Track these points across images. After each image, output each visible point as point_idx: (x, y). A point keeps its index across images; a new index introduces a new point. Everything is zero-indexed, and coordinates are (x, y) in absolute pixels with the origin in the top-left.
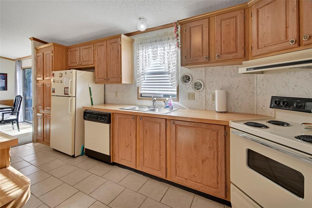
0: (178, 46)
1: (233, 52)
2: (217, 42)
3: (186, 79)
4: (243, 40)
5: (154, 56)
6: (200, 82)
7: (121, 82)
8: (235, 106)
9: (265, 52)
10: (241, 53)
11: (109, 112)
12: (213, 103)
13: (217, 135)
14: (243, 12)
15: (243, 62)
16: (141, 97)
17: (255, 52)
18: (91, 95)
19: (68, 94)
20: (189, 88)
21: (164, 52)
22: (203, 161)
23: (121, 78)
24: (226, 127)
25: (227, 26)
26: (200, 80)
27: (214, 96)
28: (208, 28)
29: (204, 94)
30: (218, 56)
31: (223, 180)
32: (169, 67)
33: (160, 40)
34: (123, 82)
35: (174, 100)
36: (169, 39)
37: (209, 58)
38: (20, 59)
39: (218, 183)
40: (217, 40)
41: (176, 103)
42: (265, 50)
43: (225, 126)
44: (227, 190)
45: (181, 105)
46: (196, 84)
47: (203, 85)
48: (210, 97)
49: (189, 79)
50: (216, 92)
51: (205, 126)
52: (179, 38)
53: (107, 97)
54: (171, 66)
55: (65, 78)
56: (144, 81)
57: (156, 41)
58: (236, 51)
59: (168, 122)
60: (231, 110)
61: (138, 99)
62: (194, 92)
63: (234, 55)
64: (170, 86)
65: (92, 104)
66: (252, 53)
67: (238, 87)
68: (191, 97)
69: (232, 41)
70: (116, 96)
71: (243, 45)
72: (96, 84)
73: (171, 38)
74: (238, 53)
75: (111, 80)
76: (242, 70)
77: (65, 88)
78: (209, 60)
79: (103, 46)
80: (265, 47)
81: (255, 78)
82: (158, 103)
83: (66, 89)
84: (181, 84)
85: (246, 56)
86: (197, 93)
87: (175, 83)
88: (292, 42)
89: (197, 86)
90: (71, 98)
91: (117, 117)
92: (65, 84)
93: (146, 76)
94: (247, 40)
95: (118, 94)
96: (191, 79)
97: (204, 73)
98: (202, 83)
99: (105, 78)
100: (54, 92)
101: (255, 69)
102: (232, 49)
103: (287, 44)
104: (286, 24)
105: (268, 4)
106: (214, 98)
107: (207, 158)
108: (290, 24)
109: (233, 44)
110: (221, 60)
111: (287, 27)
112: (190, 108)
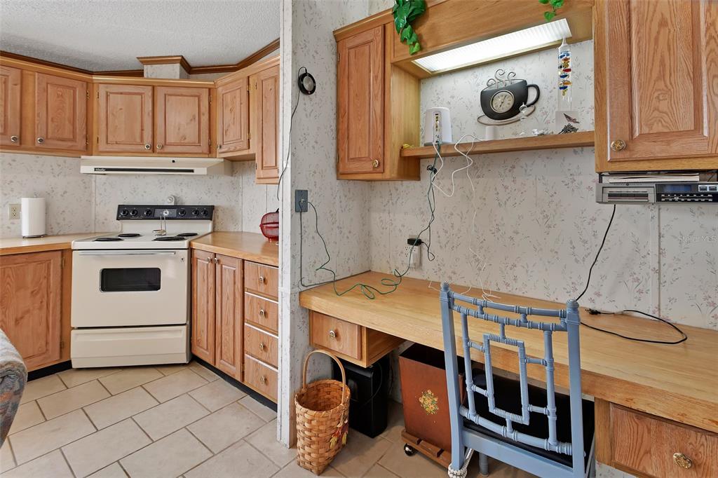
1: (69, 140)
2: (38, 116)
4: (84, 126)
8: (58, 224)
9: (117, 150)
10: (81, 143)
13: (49, 268)
14: (83, 85)
15: (83, 157)
17: (102, 146)
24: (64, 253)
25: (58, 97)
28: (19, 86)
30: (41, 140)
37: (21, 140)
39: (47, 343)
40: (38, 114)
42: (116, 148)
43: (62, 251)
44: (63, 347)
58: (74, 139)
60: (52, 232)
63: (70, 144)
66: (98, 146)
67: (65, 192)
69: (67, 122)
71: (85, 133)
74: (76, 141)
76: (86, 169)
78: (21, 144)
80: (117, 143)
81: (93, 179)
85: (88, 150)
88: (148, 147)
94: (90, 127)
101: (107, 170)
102: (67, 134)
103: (140, 147)
104: (142, 126)
105: (121, 93)
106: (15, 212)
107: (28, 311)
108: (145, 128)
109: (68, 127)
110: (45, 147)
111: (142, 130)
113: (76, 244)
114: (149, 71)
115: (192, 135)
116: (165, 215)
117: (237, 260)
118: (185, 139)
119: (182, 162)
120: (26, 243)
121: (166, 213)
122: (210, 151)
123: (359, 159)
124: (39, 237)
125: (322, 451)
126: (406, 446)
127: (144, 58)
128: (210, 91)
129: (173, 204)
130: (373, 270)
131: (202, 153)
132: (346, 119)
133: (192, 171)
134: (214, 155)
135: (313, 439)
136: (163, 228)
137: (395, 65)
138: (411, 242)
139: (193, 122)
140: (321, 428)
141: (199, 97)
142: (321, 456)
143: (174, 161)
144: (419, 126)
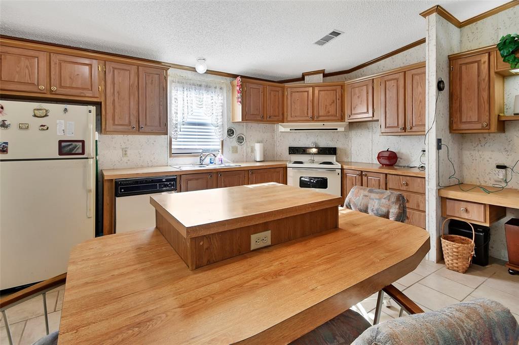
2: (268, 106)
3: (230, 132)
4: (282, 109)
5: (199, 103)
6: (243, 136)
7: (166, 133)
10: (281, 118)
12: (252, 155)
13: (279, 175)
14: (282, 90)
15: (280, 124)
20: (233, 141)
21: (212, 101)
25: (274, 96)
29: (245, 148)
42: (296, 119)
43: (283, 168)
46: (239, 138)
47: (245, 139)
48: (249, 150)
49: (233, 133)
50: (257, 145)
55: (61, 121)
58: (278, 116)
59: (246, 173)
61: (170, 156)
62: (237, 145)
63: (276, 118)
64: (216, 140)
66: (287, 118)
68: (235, 150)
69: (277, 108)
70: (125, 154)
71: (282, 112)
75: (148, 129)
77: (62, 141)
78: (263, 119)
80: (296, 117)
83: (63, 144)
84: (226, 137)
88: (310, 118)
89: (240, 140)
90: (90, 161)
92: (60, 134)
95: (129, 152)
96: (235, 133)
97: (245, 128)
99: (135, 125)
101: (296, 130)
102: (277, 113)
103: (308, 118)
104: (308, 107)
105: (298, 92)
106: (253, 150)
108: (309, 109)
109: (277, 110)
110: (270, 120)
112: (234, 162)
113: (289, 165)
114: (307, 79)
115: (332, 110)
116: (312, 152)
117: (382, 175)
118: (329, 113)
119: (329, 125)
120: (258, 164)
122: (342, 119)
123: (470, 122)
124: (262, 161)
125: (464, 263)
126: (510, 269)
128: (342, 87)
130: (465, 182)
131: (339, 120)
132: (458, 102)
133: (337, 129)
134: (343, 121)
135: (460, 256)
137: (496, 73)
138: (499, 167)
139: (333, 104)
140: (464, 252)
141: (336, 90)
142: (464, 265)
143: (324, 124)
144: (504, 102)
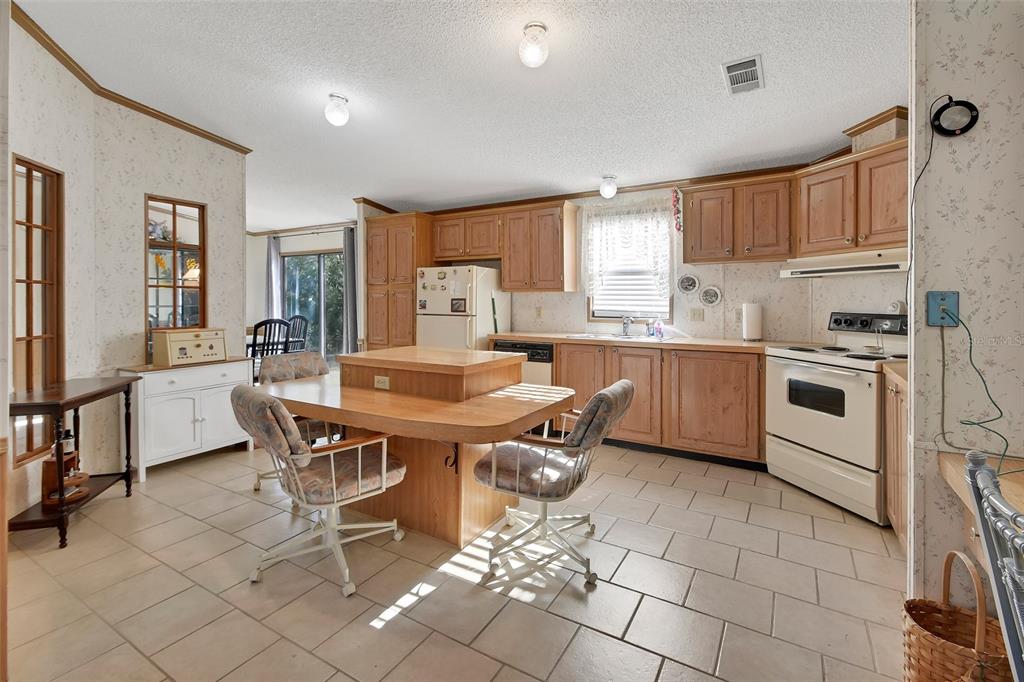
0: (679, 230)
1: (773, 245)
2: (746, 227)
3: (688, 284)
4: (788, 228)
5: (625, 240)
6: (715, 289)
7: (561, 289)
8: (776, 330)
9: (817, 249)
10: (784, 247)
11: (547, 342)
12: (738, 326)
13: (747, 369)
14: (787, 185)
15: (789, 261)
16: (593, 316)
17: (804, 246)
18: (494, 313)
19: (465, 311)
20: (694, 299)
21: (646, 234)
22: (725, 410)
23: (563, 282)
24: (761, 357)
25: (763, 204)
26: (714, 286)
27: (739, 314)
28: (731, 204)
29: (722, 312)
30: (748, 249)
31: (756, 434)
32: (656, 263)
33: (639, 211)
34: (566, 290)
35: (666, 322)
36: (655, 210)
37: (733, 251)
38: (276, 232)
39: (747, 439)
40: (746, 224)
41: (668, 327)
42: (818, 246)
43: (759, 354)
44: (761, 448)
45: (677, 331)
46: (706, 293)
47: (719, 295)
48: (732, 316)
49: (693, 284)
50: (744, 307)
51: (726, 356)
52: (681, 215)
53: (517, 318)
54: (660, 260)
55: (452, 282)
56: (602, 287)
57: (628, 213)
58: (777, 244)
59: (665, 355)
61: (589, 320)
62: (703, 307)
63: (774, 248)
64: (658, 298)
65: (496, 332)
66: (799, 248)
67: (781, 298)
68: (698, 315)
69: (771, 227)
70: (539, 315)
72: (504, 291)
73: (659, 208)
74: (780, 245)
75: (539, 285)
76: (785, 274)
77: (452, 300)
78: (734, 255)
79: (521, 221)
80: (818, 241)
82: (632, 327)
83: (454, 302)
84: (678, 292)
85: (792, 252)
86: (708, 309)
87: (667, 290)
88: (849, 240)
89: (710, 296)
90: (469, 318)
91: (565, 351)
92: (452, 292)
93: (604, 277)
94: (793, 228)
95: (543, 312)
96: (697, 285)
97: (721, 274)
98: (718, 292)
99: (528, 280)
100: (423, 307)
101: (803, 273)
102: (771, 239)
103: (841, 242)
104: (843, 216)
105: (822, 182)
107: (731, 404)
108: (846, 218)
109: (772, 232)
110: (753, 256)
111: (843, 220)
112: (695, 336)
113: (769, 351)
114: (857, 142)
116: (886, 327)
118: (896, 222)
119: (890, 255)
120: (745, 344)
121: (887, 325)
124: (754, 341)
127: (850, 129)
129: (897, 313)
133: (897, 267)
136: (880, 346)
143: (880, 255)
